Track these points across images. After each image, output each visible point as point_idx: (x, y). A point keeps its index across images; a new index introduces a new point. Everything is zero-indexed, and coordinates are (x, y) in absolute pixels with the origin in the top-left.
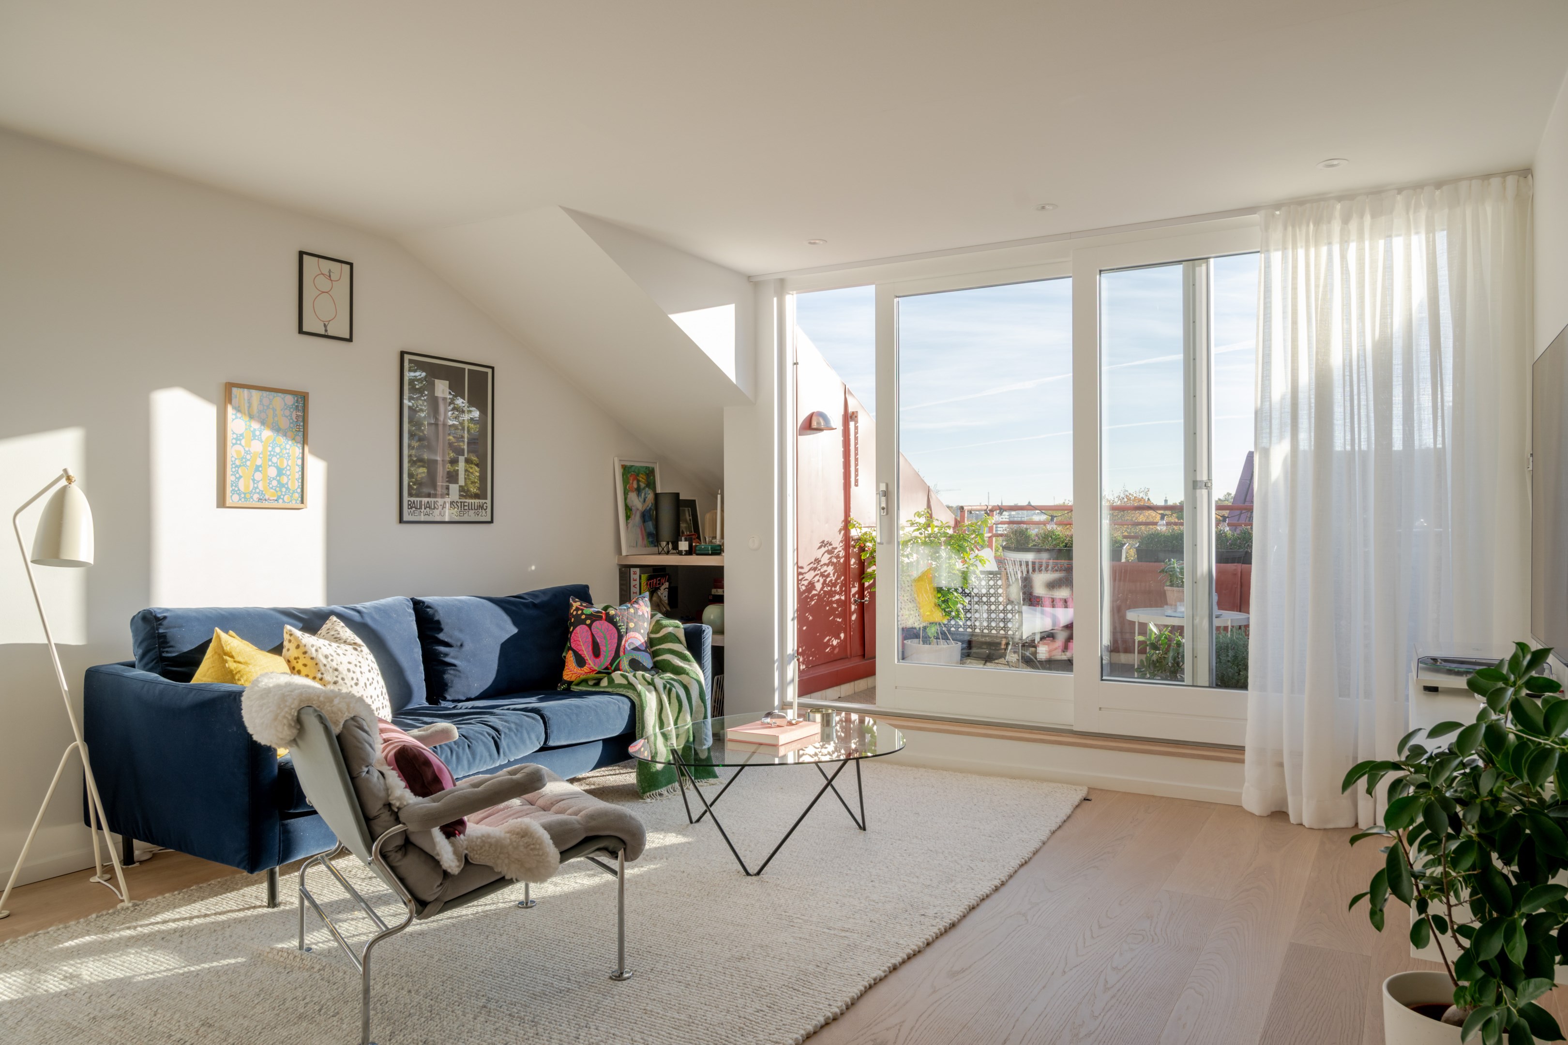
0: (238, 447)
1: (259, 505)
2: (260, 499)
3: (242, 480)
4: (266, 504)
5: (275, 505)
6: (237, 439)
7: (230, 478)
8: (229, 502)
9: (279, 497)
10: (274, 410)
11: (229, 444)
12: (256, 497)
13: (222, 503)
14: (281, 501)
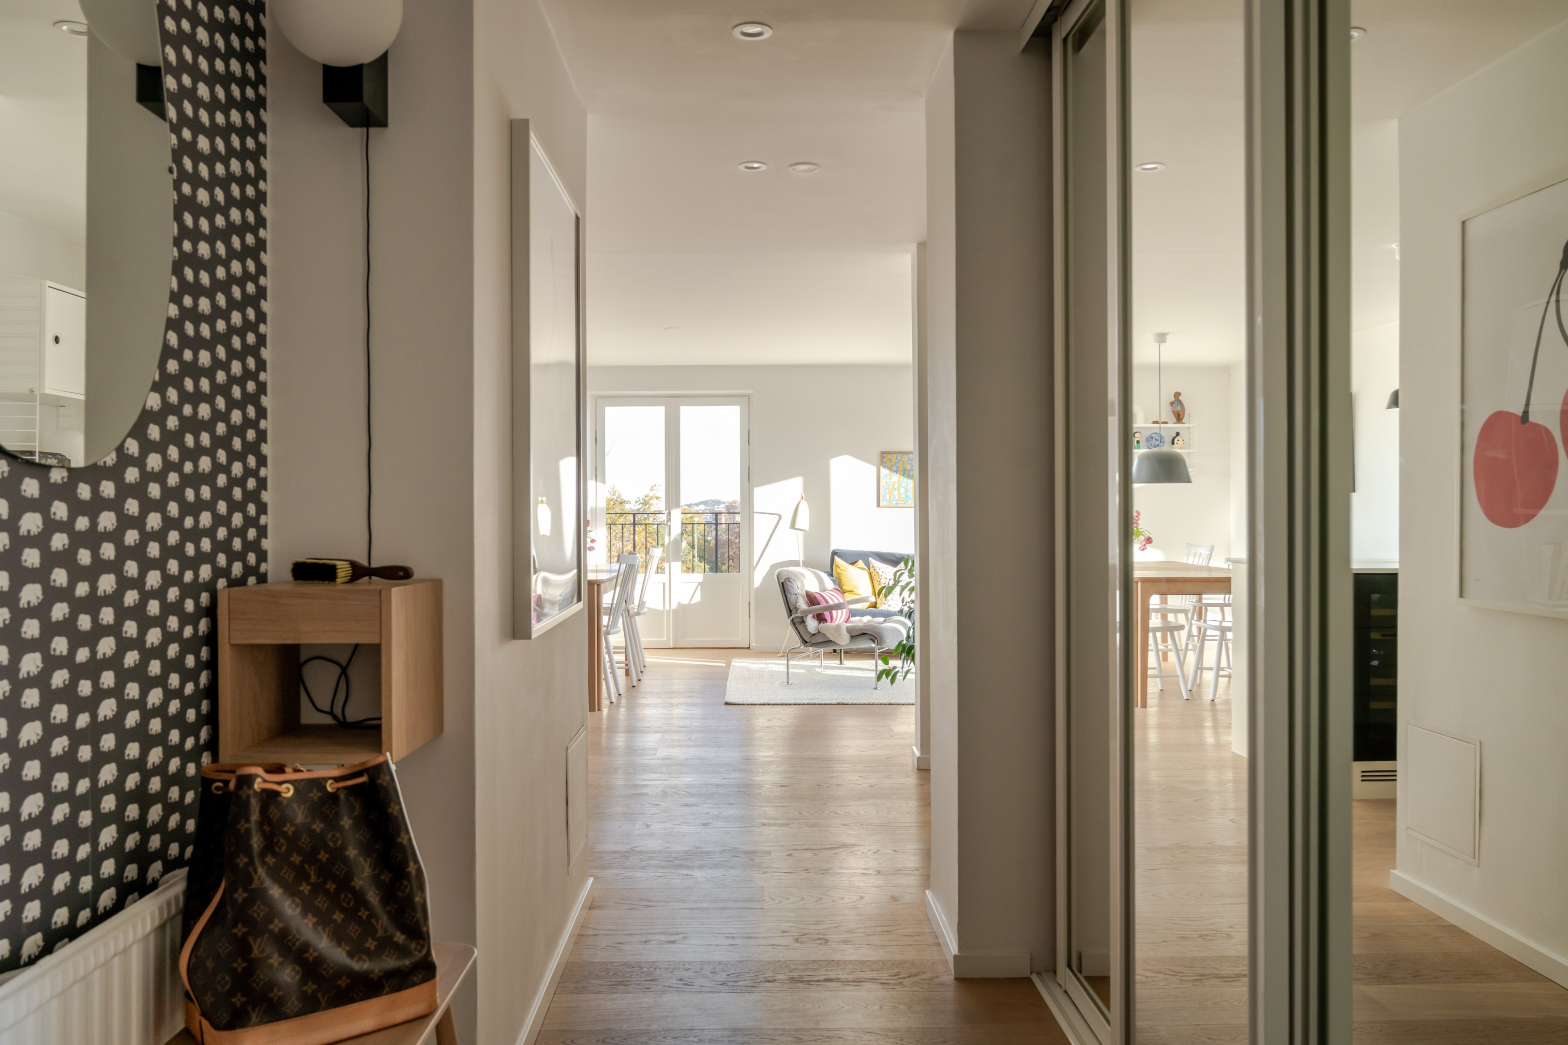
0: (886, 480)
1: (896, 506)
2: (896, 503)
3: (888, 495)
4: (899, 505)
5: (904, 505)
6: (885, 476)
7: (882, 494)
8: (881, 505)
9: (906, 502)
10: (903, 462)
11: (881, 479)
12: (894, 502)
13: (878, 505)
14: (907, 504)
